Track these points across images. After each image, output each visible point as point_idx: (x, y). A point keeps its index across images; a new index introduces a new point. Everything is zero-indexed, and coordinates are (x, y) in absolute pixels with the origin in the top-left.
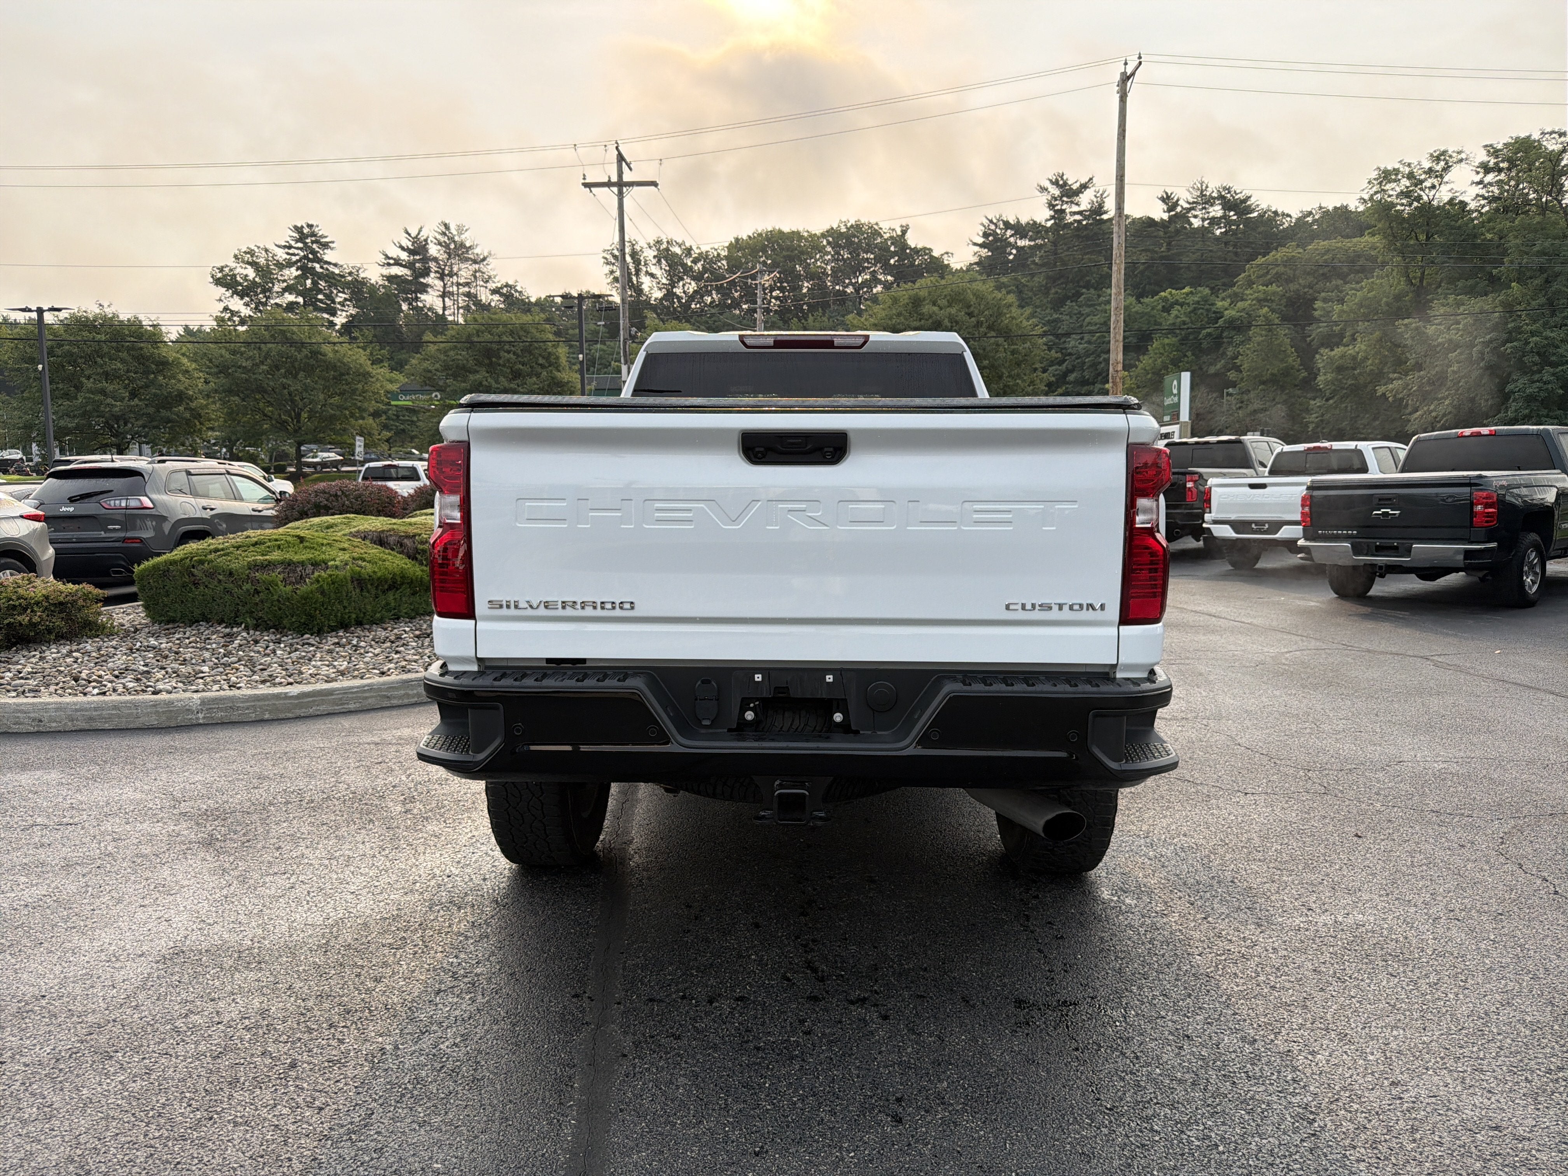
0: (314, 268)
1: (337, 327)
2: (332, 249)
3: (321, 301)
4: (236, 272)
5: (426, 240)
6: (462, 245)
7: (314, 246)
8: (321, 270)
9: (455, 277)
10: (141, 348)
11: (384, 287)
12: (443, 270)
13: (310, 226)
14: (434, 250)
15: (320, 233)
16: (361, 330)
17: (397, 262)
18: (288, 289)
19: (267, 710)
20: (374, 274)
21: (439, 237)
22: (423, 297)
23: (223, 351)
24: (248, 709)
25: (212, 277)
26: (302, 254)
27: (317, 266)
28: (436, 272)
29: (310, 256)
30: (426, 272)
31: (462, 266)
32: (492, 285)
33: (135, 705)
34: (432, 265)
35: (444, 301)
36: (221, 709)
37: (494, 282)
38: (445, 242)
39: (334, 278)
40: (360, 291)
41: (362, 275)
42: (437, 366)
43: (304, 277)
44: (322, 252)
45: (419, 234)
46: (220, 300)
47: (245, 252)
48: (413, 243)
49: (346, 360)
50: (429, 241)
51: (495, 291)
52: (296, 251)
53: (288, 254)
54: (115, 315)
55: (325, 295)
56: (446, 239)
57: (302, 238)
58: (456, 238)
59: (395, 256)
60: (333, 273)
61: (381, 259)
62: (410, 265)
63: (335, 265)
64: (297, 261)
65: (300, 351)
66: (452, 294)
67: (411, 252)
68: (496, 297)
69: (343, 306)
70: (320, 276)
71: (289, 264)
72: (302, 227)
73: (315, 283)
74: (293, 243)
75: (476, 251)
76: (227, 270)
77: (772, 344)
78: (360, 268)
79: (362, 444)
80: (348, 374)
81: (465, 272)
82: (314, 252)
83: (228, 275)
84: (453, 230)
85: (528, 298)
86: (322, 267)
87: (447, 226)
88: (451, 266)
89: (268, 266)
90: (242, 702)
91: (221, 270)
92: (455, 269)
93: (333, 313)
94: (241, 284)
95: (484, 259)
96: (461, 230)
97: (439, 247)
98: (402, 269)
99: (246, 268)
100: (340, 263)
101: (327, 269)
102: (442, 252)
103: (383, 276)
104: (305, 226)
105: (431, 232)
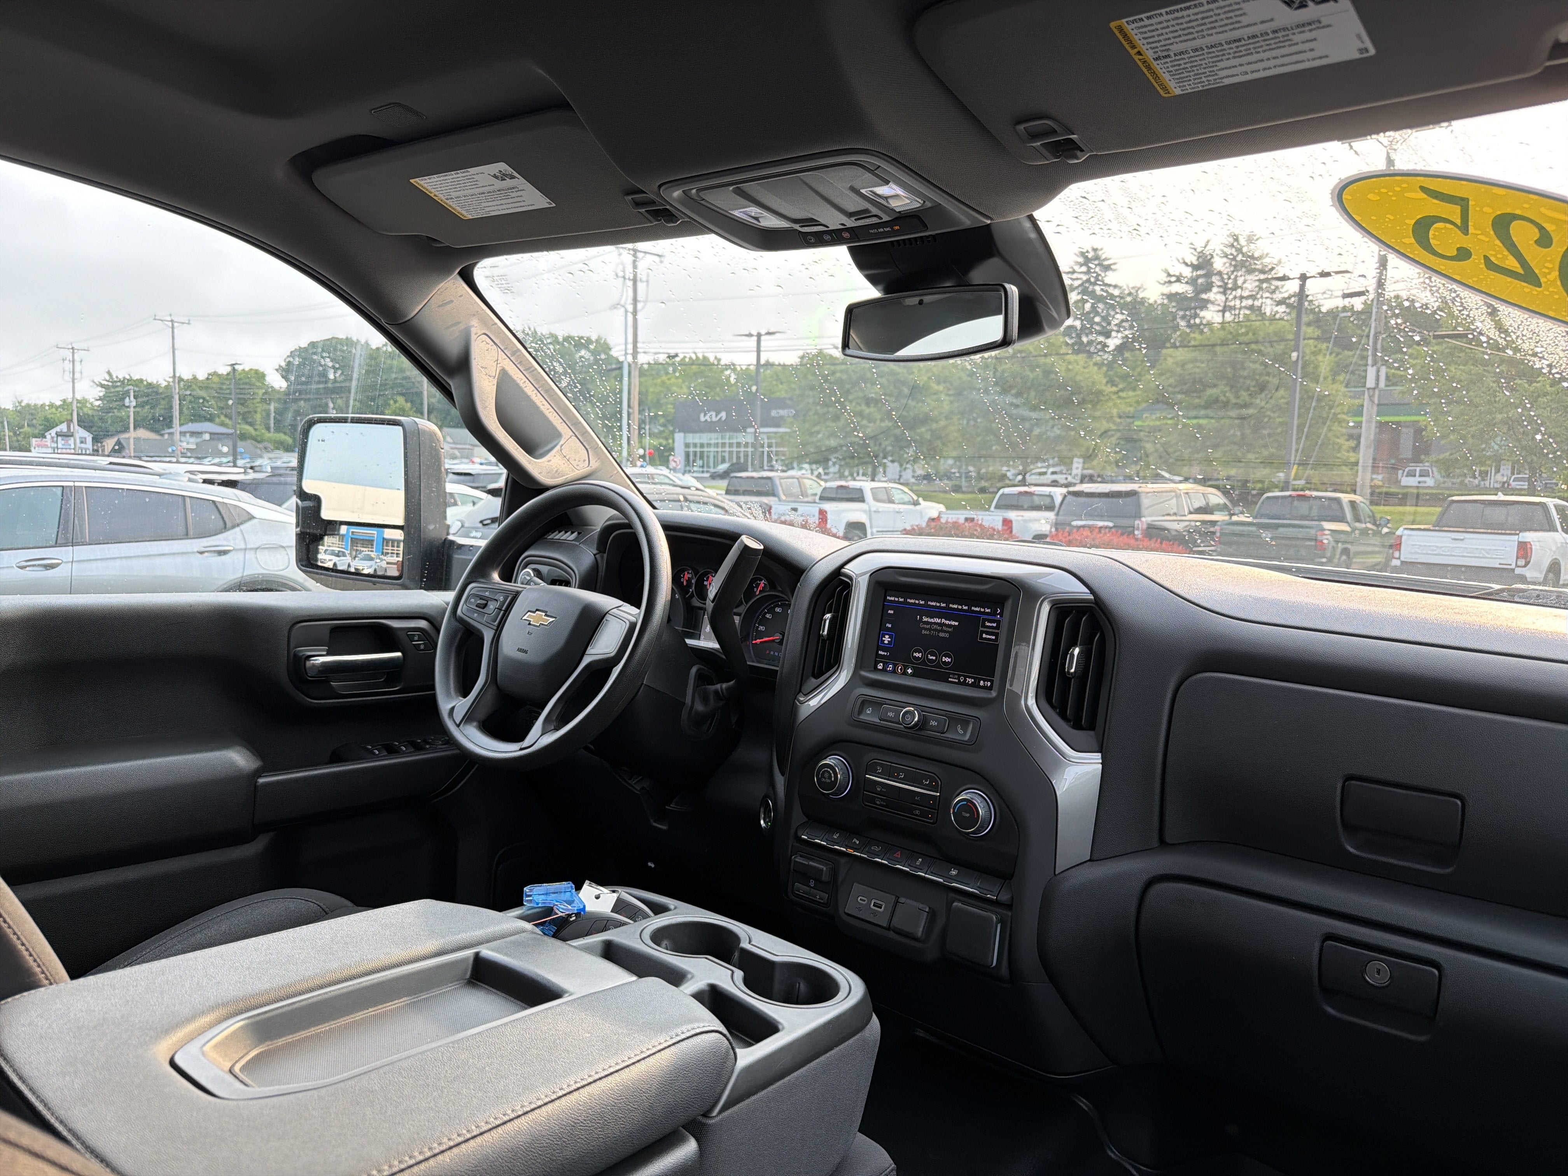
0: (1095, 291)
1: (1109, 350)
2: (1114, 270)
3: (1098, 324)
5: (1212, 254)
6: (1251, 255)
7: (1097, 269)
8: (1101, 293)
9: (1239, 291)
11: (1162, 304)
12: (1226, 284)
13: (1095, 250)
14: (1219, 264)
15: (1103, 257)
16: (1132, 351)
17: (1179, 279)
20: (1154, 293)
21: (1225, 249)
22: (1202, 314)
26: (1084, 278)
27: (1097, 288)
28: (1219, 287)
29: (1092, 280)
30: (1208, 288)
31: (1249, 277)
32: (1278, 296)
34: (1215, 279)
35: (1223, 316)
37: (1280, 292)
38: (1232, 254)
39: (1113, 300)
40: (1137, 311)
41: (1141, 295)
43: (1083, 301)
44: (1103, 274)
45: (1205, 248)
48: (1198, 258)
50: (1215, 255)
51: (1279, 303)
52: (1080, 276)
53: (1071, 279)
55: (1102, 317)
56: (1233, 251)
57: (1087, 261)
58: (1245, 250)
59: (1177, 274)
60: (1112, 294)
61: (1164, 277)
62: (1192, 282)
63: (1115, 286)
64: (1080, 286)
66: (1234, 308)
67: (1195, 267)
68: (1282, 308)
69: (1120, 327)
70: (1100, 299)
71: (1071, 289)
72: (1087, 251)
73: (1093, 306)
74: (1077, 268)
75: (1266, 261)
78: (1139, 288)
81: (1250, 283)
82: (1096, 276)
84: (1243, 242)
85: (1319, 306)
86: (1102, 290)
87: (1236, 238)
88: (1236, 279)
92: (1240, 282)
93: (1108, 335)
95: (1273, 269)
96: (1250, 240)
97: (1225, 260)
98: (1183, 285)
100: (1120, 284)
101: (1107, 291)
102: (1227, 265)
103: (1163, 295)
104: (1090, 250)
105: (1217, 245)
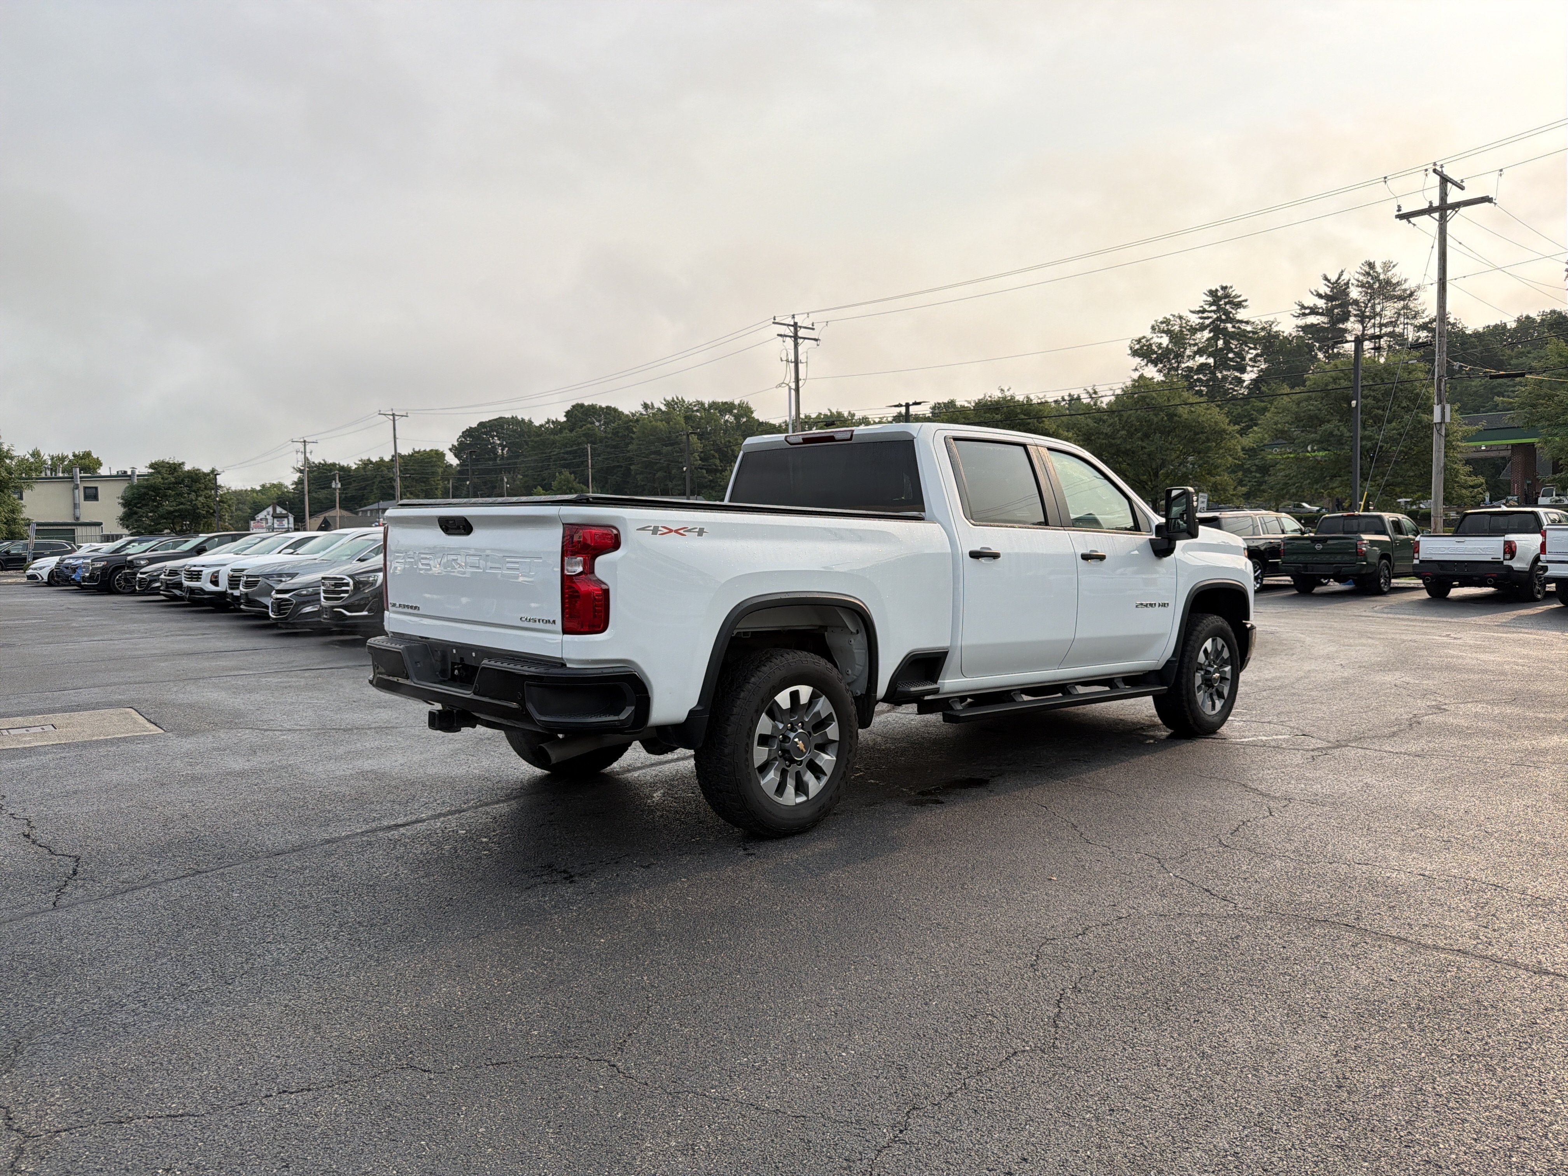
0: (1227, 328)
1: (1245, 384)
2: (1244, 307)
3: (1231, 360)
4: (1152, 342)
5: (1347, 284)
6: (1388, 282)
7: (1228, 307)
8: (1233, 330)
9: (1378, 318)
10: (1029, 424)
11: (1298, 337)
12: (1364, 312)
13: (1224, 288)
14: (1355, 293)
15: (1234, 294)
16: (1269, 384)
17: (1314, 311)
18: (1200, 352)
20: (1288, 327)
21: (1361, 278)
25: (1131, 349)
26: (1215, 316)
27: (1229, 326)
28: (1355, 316)
29: (1223, 317)
30: (1345, 318)
31: (1386, 305)
32: (1419, 321)
34: (1352, 310)
37: (1420, 318)
38: (1368, 282)
39: (1245, 336)
40: (1272, 345)
41: (1275, 329)
43: (1216, 338)
44: (1234, 312)
45: (1339, 278)
46: (1136, 369)
47: (1162, 323)
48: (1332, 289)
50: (1350, 285)
51: (1421, 328)
52: (1212, 314)
53: (1201, 318)
54: (1013, 398)
55: (1235, 353)
56: (1370, 279)
57: (1216, 301)
58: (1382, 277)
59: (1311, 305)
60: (1245, 330)
61: (1297, 310)
62: (1328, 312)
63: (1247, 323)
64: (1211, 323)
67: (1329, 298)
68: (1424, 333)
69: (1255, 362)
70: (1233, 336)
71: (1202, 328)
72: (1217, 290)
73: (1227, 343)
74: (1206, 307)
75: (1405, 286)
76: (1143, 341)
78: (1273, 323)
79: (1206, 500)
81: (1390, 310)
82: (1227, 313)
83: (1144, 345)
84: (1379, 269)
86: (1234, 327)
87: (1371, 265)
88: (1373, 307)
89: (1181, 331)
91: (1139, 341)
92: (1378, 309)
93: (1243, 370)
94: (1155, 353)
95: (1411, 294)
96: (1387, 266)
97: (1360, 289)
98: (1319, 317)
99: (1161, 337)
100: (1252, 320)
101: (1239, 328)
102: (1364, 293)
103: (1297, 327)
104: (1219, 289)
105: (1353, 273)
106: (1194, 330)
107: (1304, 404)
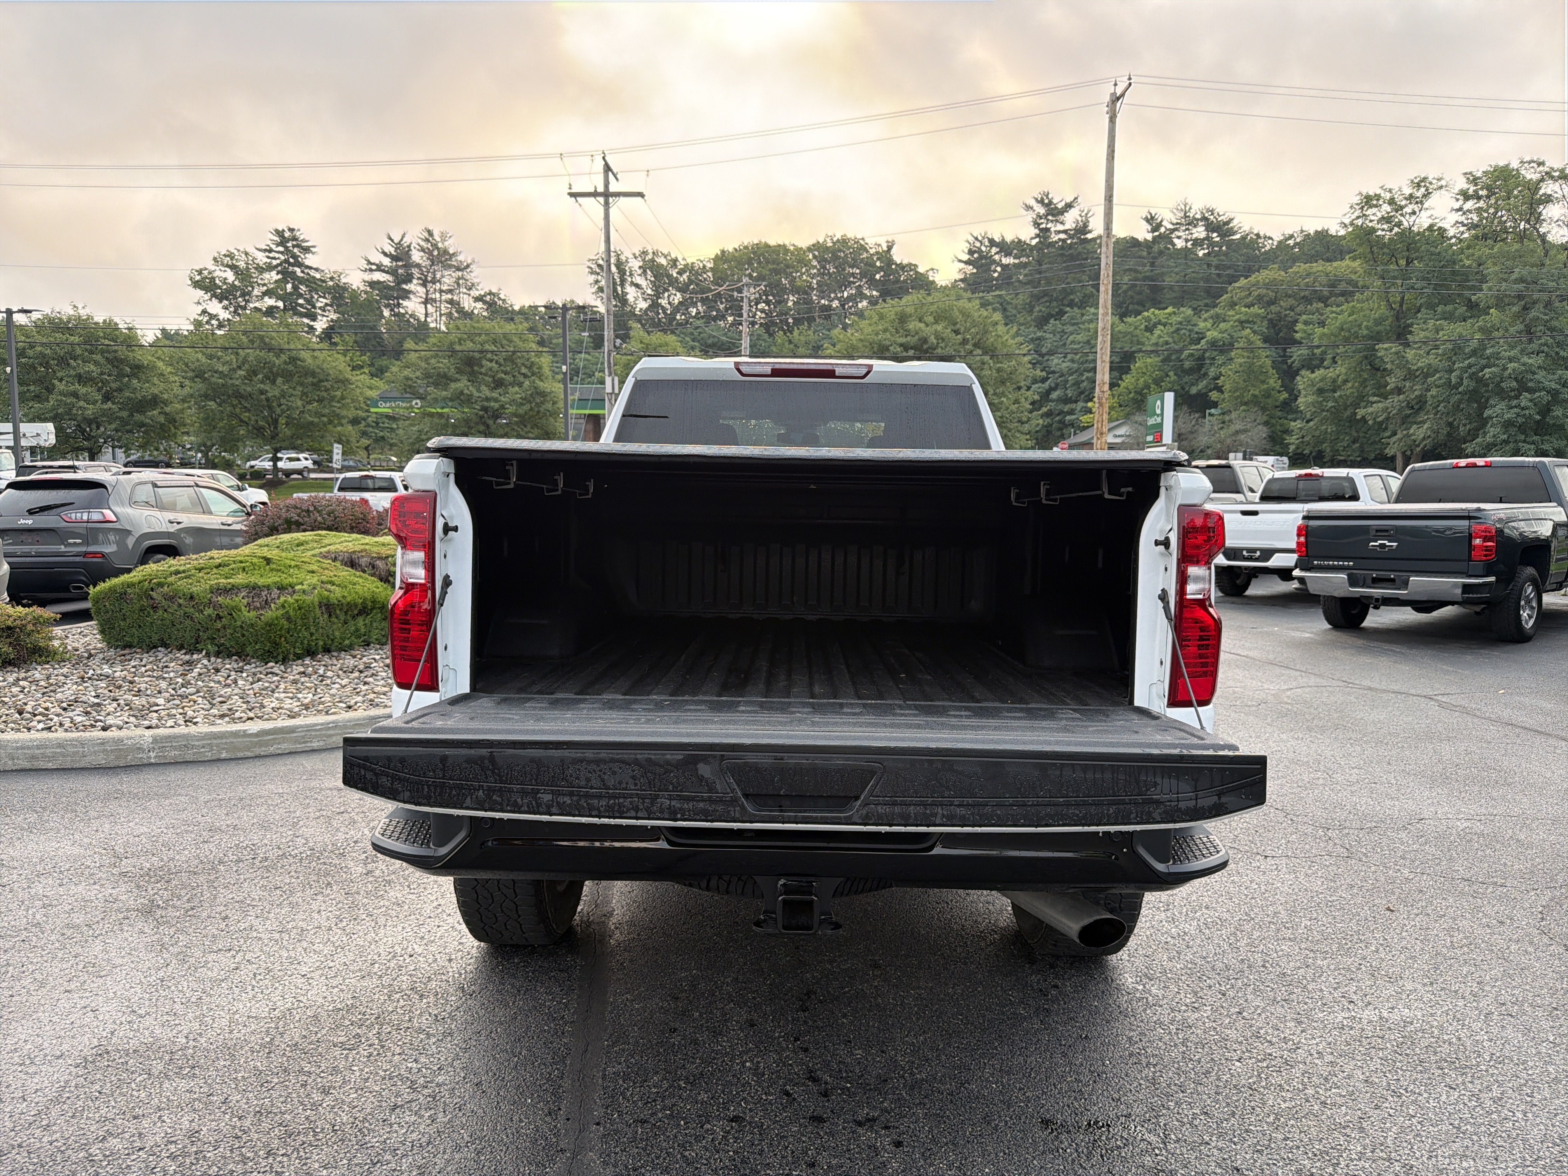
0: (295, 272)
1: (317, 333)
2: (313, 253)
3: (301, 306)
4: (215, 274)
5: (409, 246)
6: (446, 252)
7: (296, 250)
8: (302, 275)
9: (438, 284)
10: (116, 351)
11: (366, 292)
12: (426, 276)
13: (291, 230)
14: (417, 256)
15: (302, 238)
16: (342, 336)
17: (380, 268)
18: (268, 293)
19: (224, 749)
20: (356, 280)
21: (422, 243)
22: (405, 303)
23: (200, 356)
24: (203, 747)
25: (191, 279)
26: (283, 258)
27: (298, 270)
28: (419, 278)
29: (291, 260)
30: (409, 279)
31: (446, 273)
32: (475, 293)
33: (82, 743)
34: (415, 271)
35: (426, 308)
36: (175, 748)
37: (477, 290)
38: (428, 249)
39: (315, 283)
40: (342, 297)
41: (343, 280)
42: (418, 374)
43: (284, 281)
44: (303, 257)
45: (402, 240)
46: (199, 303)
47: (225, 255)
48: (396, 249)
49: (325, 366)
50: (412, 248)
51: (478, 299)
52: (277, 255)
53: (268, 257)
54: (89, 317)
55: (305, 299)
56: (429, 246)
57: (283, 242)
58: (440, 245)
59: (377, 262)
60: (314, 277)
61: (364, 264)
62: (392, 272)
63: (317, 270)
64: (278, 265)
65: (278, 356)
66: (435, 301)
67: (394, 258)
68: (479, 305)
69: (324, 311)
70: (301, 281)
71: (270, 268)
72: (283, 231)
73: (295, 288)
74: (273, 247)
75: (460, 258)
76: (205, 273)
77: (769, 372)
78: (341, 273)
79: (340, 452)
80: (327, 380)
81: (448, 279)
82: (295, 257)
83: (206, 278)
84: (437, 238)
85: (511, 306)
86: (303, 272)
87: (430, 233)
88: (434, 273)
89: (248, 268)
90: (198, 740)
91: (200, 272)
92: (438, 276)
93: (314, 318)
94: (220, 288)
95: (468, 266)
96: (444, 236)
97: (422, 254)
98: (384, 275)
99: (225, 271)
100: (321, 268)
101: (308, 274)
102: (424, 258)
103: (365, 282)
104: (286, 230)
105: (414, 238)
106: (261, 270)
107: (433, 361)
